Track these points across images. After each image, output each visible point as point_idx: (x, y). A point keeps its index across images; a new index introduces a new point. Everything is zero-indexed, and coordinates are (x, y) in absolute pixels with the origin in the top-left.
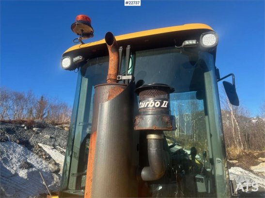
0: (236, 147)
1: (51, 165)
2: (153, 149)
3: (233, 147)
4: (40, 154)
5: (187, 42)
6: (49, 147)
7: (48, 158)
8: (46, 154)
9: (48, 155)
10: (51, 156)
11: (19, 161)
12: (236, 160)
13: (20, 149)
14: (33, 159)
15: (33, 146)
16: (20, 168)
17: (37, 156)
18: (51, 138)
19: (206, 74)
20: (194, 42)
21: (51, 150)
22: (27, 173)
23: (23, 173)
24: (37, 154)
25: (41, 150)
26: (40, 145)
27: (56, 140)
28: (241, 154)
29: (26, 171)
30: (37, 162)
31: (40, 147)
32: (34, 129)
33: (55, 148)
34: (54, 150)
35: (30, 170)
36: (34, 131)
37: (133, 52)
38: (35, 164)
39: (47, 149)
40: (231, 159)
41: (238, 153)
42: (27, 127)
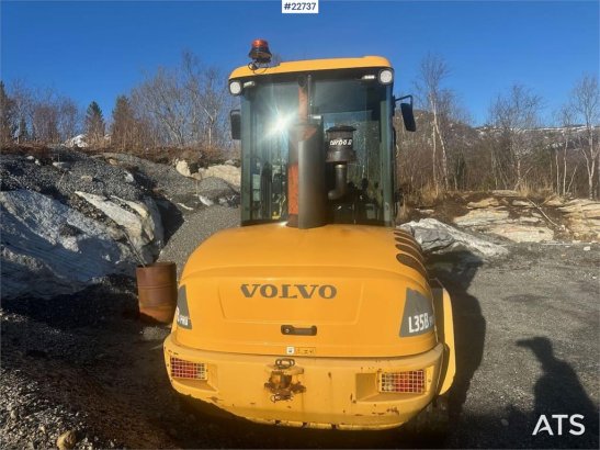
0: (433, 187)
1: (110, 230)
2: (340, 176)
3: (428, 187)
4: (85, 210)
5: (367, 77)
6: (99, 198)
7: (103, 218)
8: (96, 210)
9: (100, 211)
10: (106, 213)
11: (54, 223)
12: (431, 208)
13: (47, 202)
14: (76, 219)
15: (67, 197)
16: (61, 234)
17: (80, 215)
18: (94, 180)
19: (382, 103)
20: (373, 77)
21: (104, 204)
22: (77, 242)
23: (69, 243)
24: (80, 210)
25: (86, 204)
26: (80, 194)
27: (105, 186)
28: (441, 198)
29: (74, 239)
30: (85, 224)
31: (81, 198)
32: (55, 164)
33: (109, 199)
34: (109, 202)
35: (80, 238)
36: (56, 169)
37: (313, 81)
38: (81, 227)
39: (95, 201)
40: (422, 208)
41: (436, 197)
42: (41, 161)
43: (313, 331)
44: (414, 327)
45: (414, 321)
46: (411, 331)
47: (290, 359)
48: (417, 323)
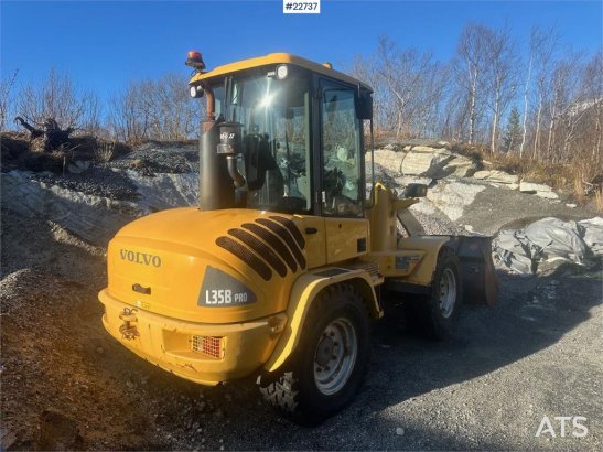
2: (230, 166)
20: (274, 73)
43: (148, 291)
44: (211, 299)
45: (211, 295)
46: (208, 302)
47: (136, 309)
48: (214, 297)
